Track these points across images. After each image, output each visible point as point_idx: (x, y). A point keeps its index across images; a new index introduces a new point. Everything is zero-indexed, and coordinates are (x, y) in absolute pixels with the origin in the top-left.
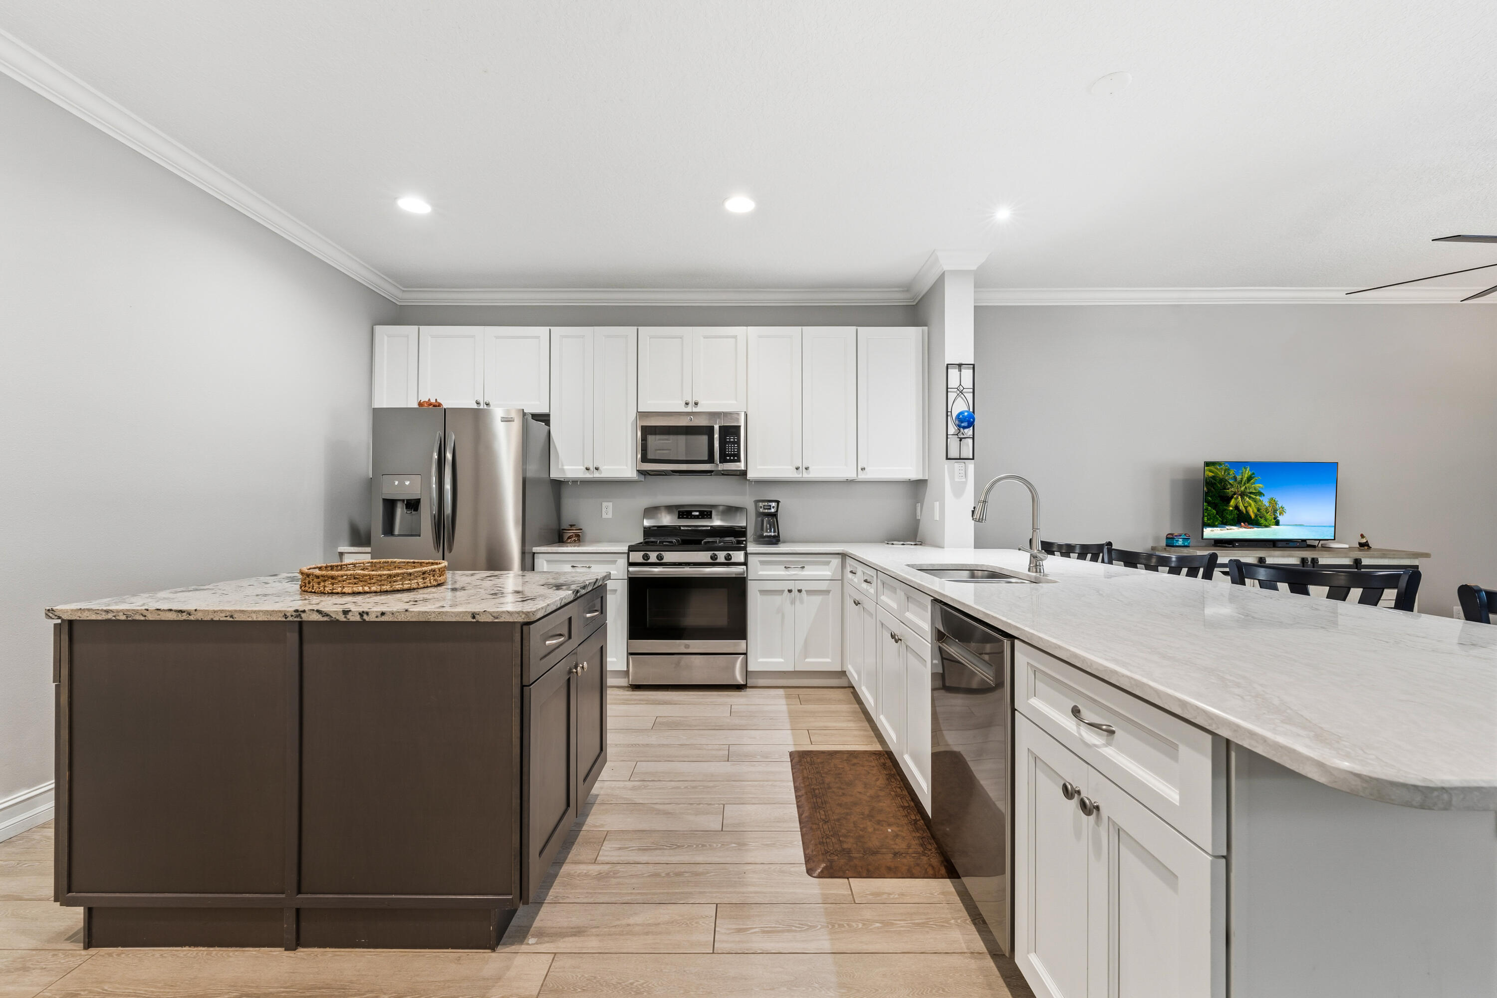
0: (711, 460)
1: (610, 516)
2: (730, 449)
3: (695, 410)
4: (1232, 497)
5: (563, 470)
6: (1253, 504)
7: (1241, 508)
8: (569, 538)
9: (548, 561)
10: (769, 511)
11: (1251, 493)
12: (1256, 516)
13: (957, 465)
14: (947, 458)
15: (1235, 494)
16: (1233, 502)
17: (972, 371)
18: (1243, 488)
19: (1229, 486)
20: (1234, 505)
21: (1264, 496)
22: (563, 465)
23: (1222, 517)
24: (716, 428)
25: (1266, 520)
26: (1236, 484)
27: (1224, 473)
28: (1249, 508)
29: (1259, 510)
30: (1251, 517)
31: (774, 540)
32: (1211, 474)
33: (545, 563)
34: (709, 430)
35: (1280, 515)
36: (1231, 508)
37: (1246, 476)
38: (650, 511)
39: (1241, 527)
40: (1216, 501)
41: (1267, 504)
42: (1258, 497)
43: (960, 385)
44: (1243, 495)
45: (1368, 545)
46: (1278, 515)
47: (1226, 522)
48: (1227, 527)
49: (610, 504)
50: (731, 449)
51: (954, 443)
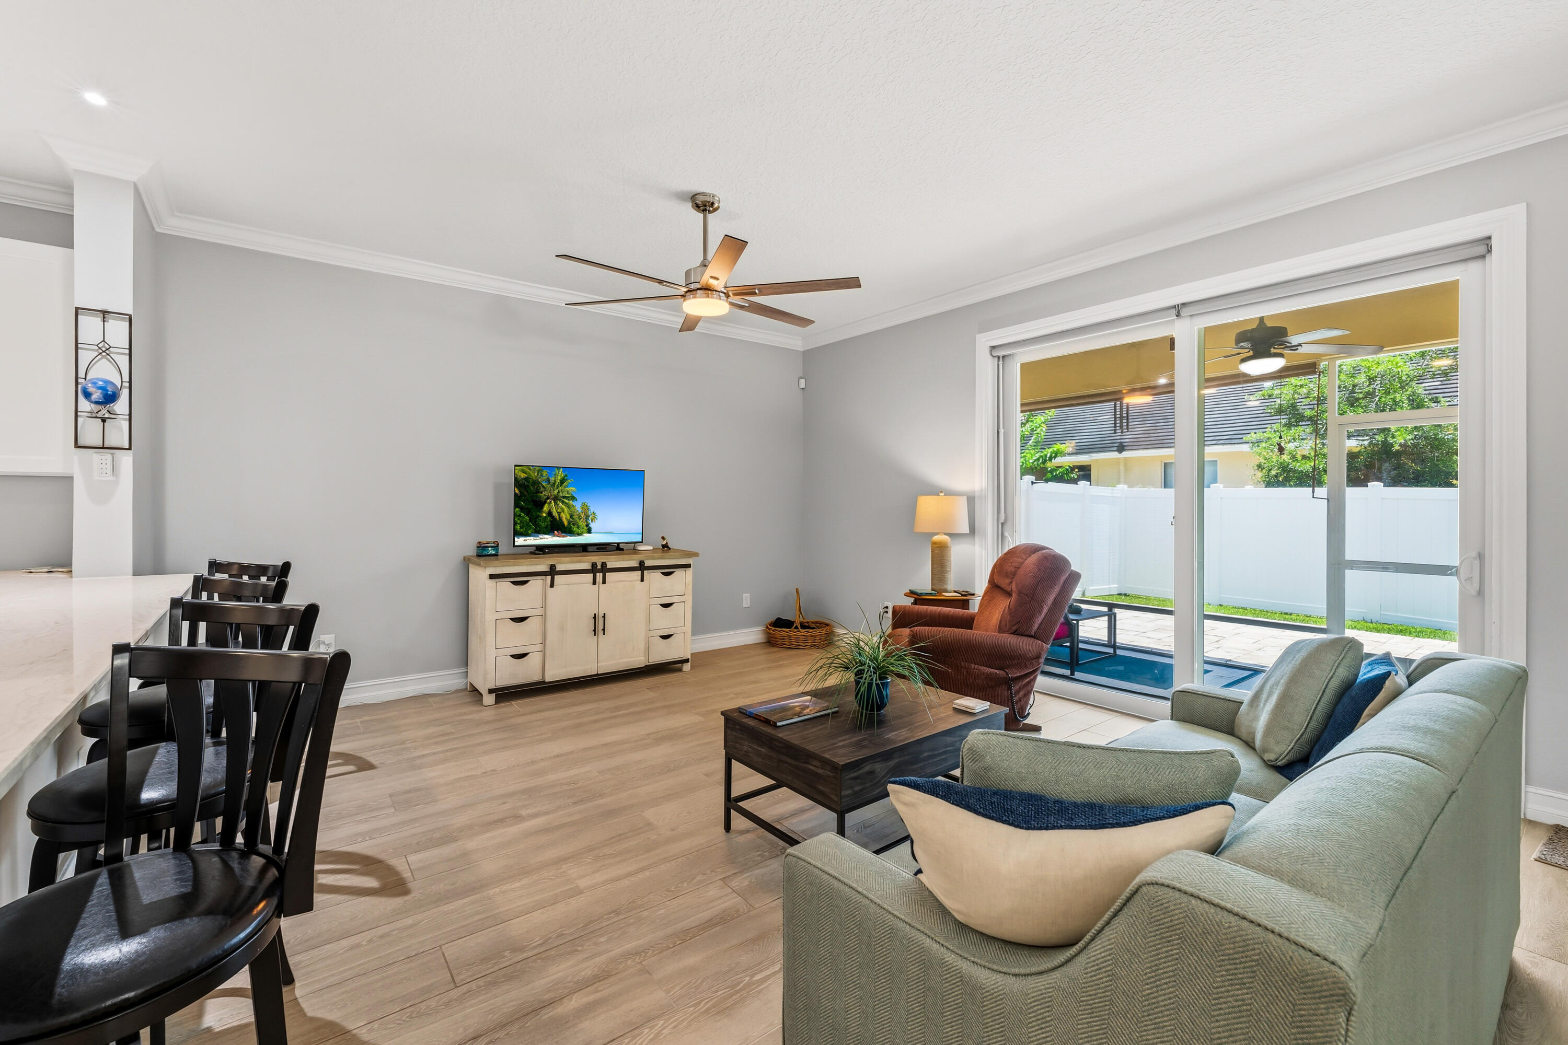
4: (545, 502)
6: (566, 509)
7: (554, 514)
11: (564, 497)
12: (569, 523)
13: (97, 458)
14: (77, 446)
15: (548, 498)
16: (546, 508)
17: (127, 324)
18: (556, 492)
19: (542, 489)
20: (547, 511)
21: (576, 500)
23: (536, 525)
25: (579, 527)
26: (549, 487)
27: (538, 475)
28: (562, 514)
29: (571, 516)
30: (564, 525)
32: (524, 475)
35: (592, 522)
36: (544, 515)
37: (559, 478)
39: (554, 535)
40: (530, 506)
41: (580, 510)
42: (571, 502)
44: (556, 499)
45: (668, 547)
46: (590, 522)
47: (540, 530)
48: (541, 536)
51: (90, 425)
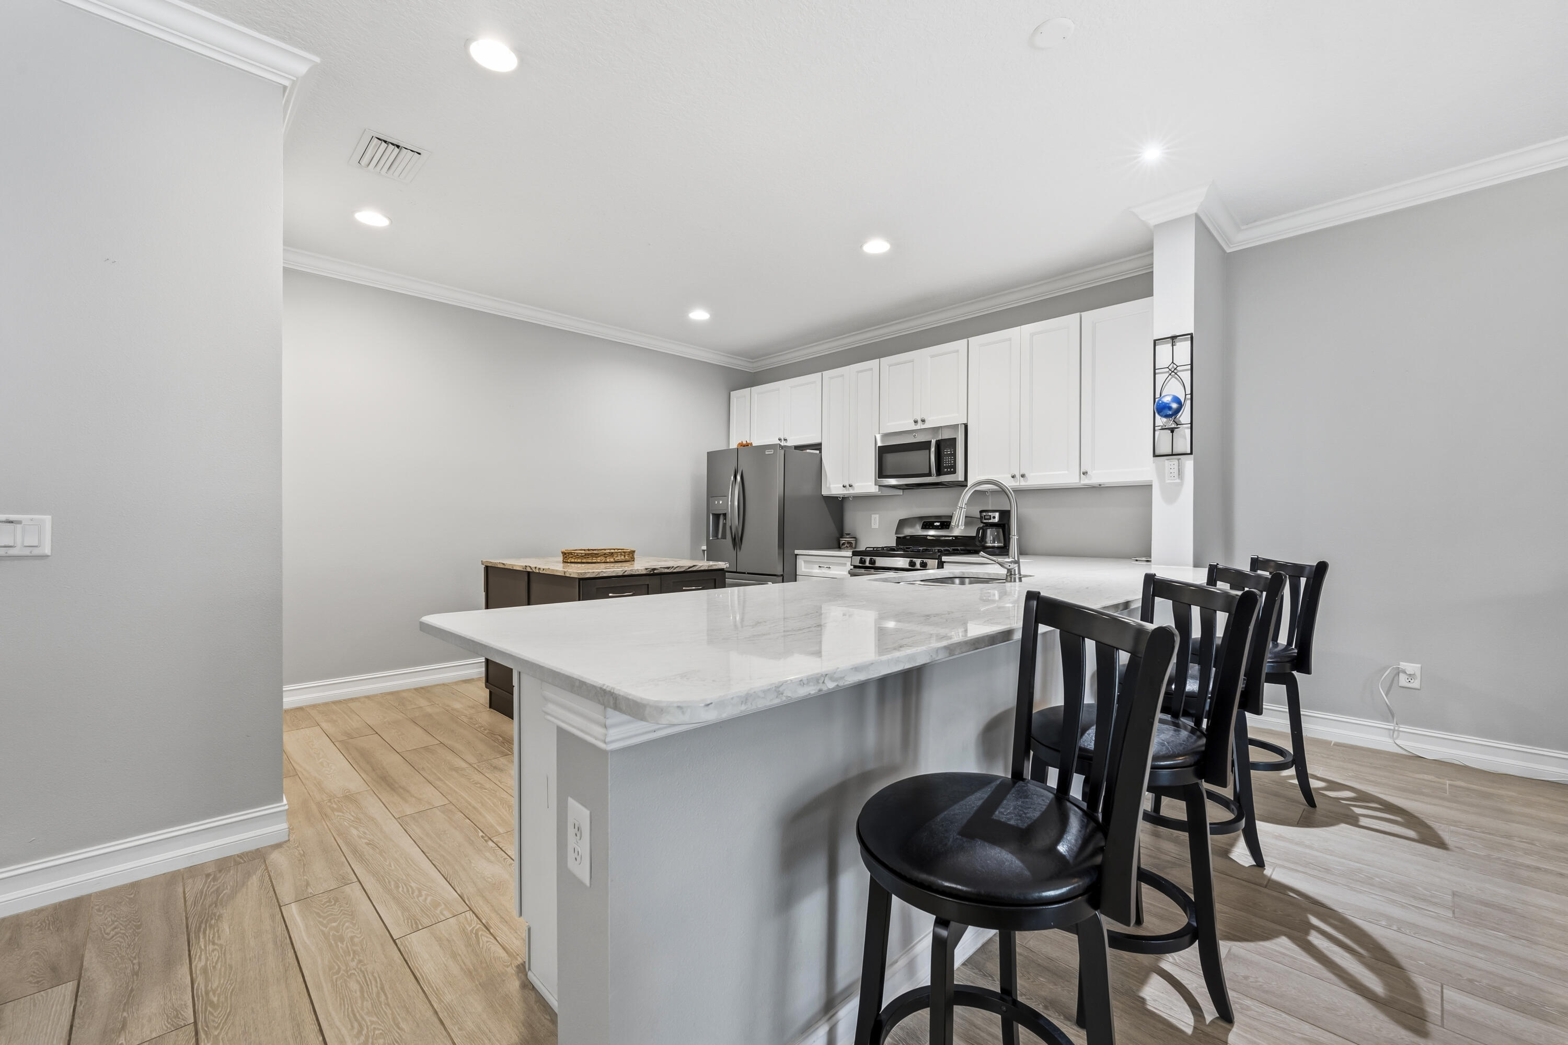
0: (929, 475)
1: (877, 526)
2: (946, 461)
3: (924, 427)
5: (829, 488)
8: (843, 544)
9: (805, 561)
10: (990, 521)
13: (1170, 464)
14: (1155, 455)
17: (1189, 342)
22: (830, 484)
24: (933, 442)
33: (803, 563)
34: (926, 445)
38: (902, 523)
43: (1173, 362)
49: (877, 516)
50: (948, 461)
51: (1164, 438)
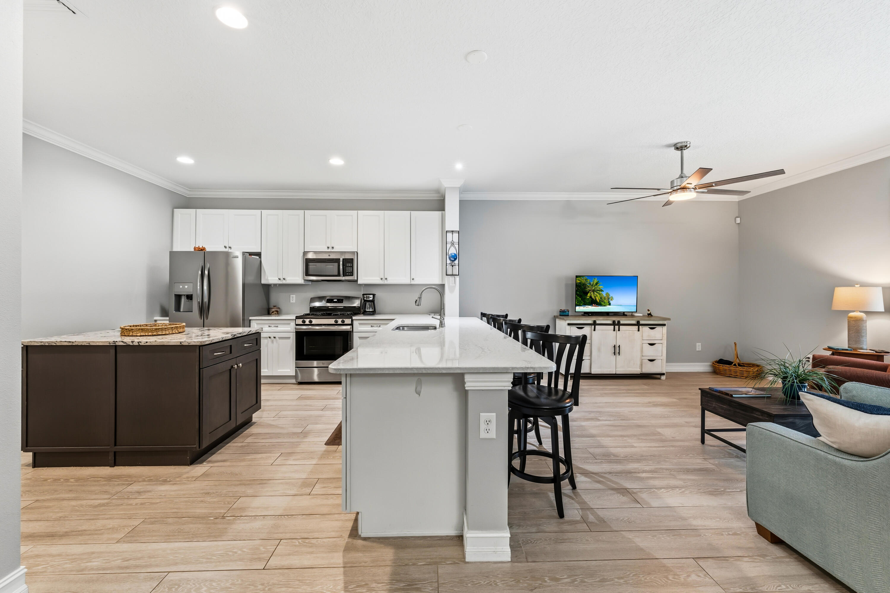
0: (339, 275)
1: (294, 301)
2: (348, 270)
3: (332, 251)
4: (589, 292)
5: (267, 280)
6: (598, 295)
7: (593, 297)
8: (273, 312)
9: (257, 324)
10: (369, 299)
11: (598, 290)
12: (600, 301)
13: (451, 278)
14: (446, 275)
15: (590, 291)
16: (589, 295)
17: (458, 234)
18: (594, 288)
19: (587, 287)
20: (589, 296)
21: (603, 291)
22: (267, 277)
23: (584, 301)
24: (341, 260)
25: (604, 303)
26: (590, 286)
27: (585, 281)
28: (597, 297)
29: (601, 298)
30: (597, 301)
31: (372, 313)
32: (579, 281)
33: (256, 325)
34: (337, 261)
35: (611, 300)
36: (588, 297)
37: (595, 282)
38: (313, 300)
39: (593, 306)
40: (582, 294)
41: (605, 296)
42: (601, 292)
43: (452, 241)
44: (593, 291)
45: (651, 315)
46: (610, 301)
47: (586, 304)
48: (586, 306)
49: (294, 296)
50: (349, 270)
51: (449, 268)
